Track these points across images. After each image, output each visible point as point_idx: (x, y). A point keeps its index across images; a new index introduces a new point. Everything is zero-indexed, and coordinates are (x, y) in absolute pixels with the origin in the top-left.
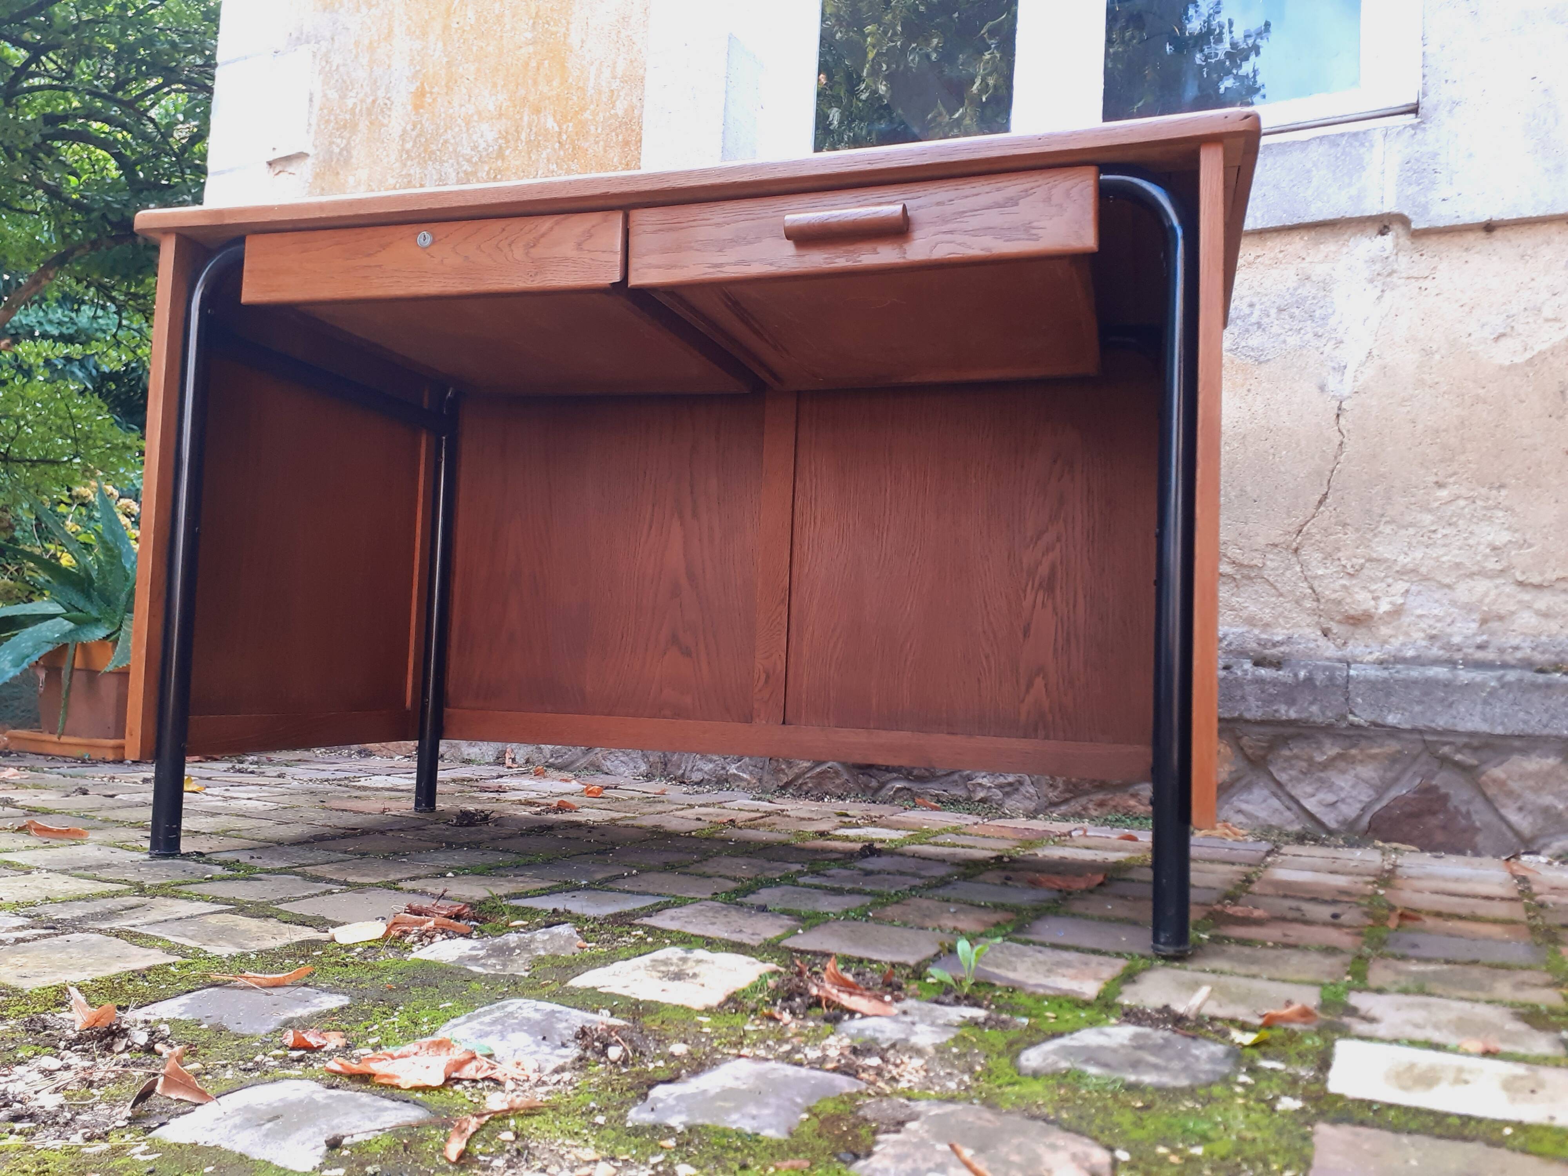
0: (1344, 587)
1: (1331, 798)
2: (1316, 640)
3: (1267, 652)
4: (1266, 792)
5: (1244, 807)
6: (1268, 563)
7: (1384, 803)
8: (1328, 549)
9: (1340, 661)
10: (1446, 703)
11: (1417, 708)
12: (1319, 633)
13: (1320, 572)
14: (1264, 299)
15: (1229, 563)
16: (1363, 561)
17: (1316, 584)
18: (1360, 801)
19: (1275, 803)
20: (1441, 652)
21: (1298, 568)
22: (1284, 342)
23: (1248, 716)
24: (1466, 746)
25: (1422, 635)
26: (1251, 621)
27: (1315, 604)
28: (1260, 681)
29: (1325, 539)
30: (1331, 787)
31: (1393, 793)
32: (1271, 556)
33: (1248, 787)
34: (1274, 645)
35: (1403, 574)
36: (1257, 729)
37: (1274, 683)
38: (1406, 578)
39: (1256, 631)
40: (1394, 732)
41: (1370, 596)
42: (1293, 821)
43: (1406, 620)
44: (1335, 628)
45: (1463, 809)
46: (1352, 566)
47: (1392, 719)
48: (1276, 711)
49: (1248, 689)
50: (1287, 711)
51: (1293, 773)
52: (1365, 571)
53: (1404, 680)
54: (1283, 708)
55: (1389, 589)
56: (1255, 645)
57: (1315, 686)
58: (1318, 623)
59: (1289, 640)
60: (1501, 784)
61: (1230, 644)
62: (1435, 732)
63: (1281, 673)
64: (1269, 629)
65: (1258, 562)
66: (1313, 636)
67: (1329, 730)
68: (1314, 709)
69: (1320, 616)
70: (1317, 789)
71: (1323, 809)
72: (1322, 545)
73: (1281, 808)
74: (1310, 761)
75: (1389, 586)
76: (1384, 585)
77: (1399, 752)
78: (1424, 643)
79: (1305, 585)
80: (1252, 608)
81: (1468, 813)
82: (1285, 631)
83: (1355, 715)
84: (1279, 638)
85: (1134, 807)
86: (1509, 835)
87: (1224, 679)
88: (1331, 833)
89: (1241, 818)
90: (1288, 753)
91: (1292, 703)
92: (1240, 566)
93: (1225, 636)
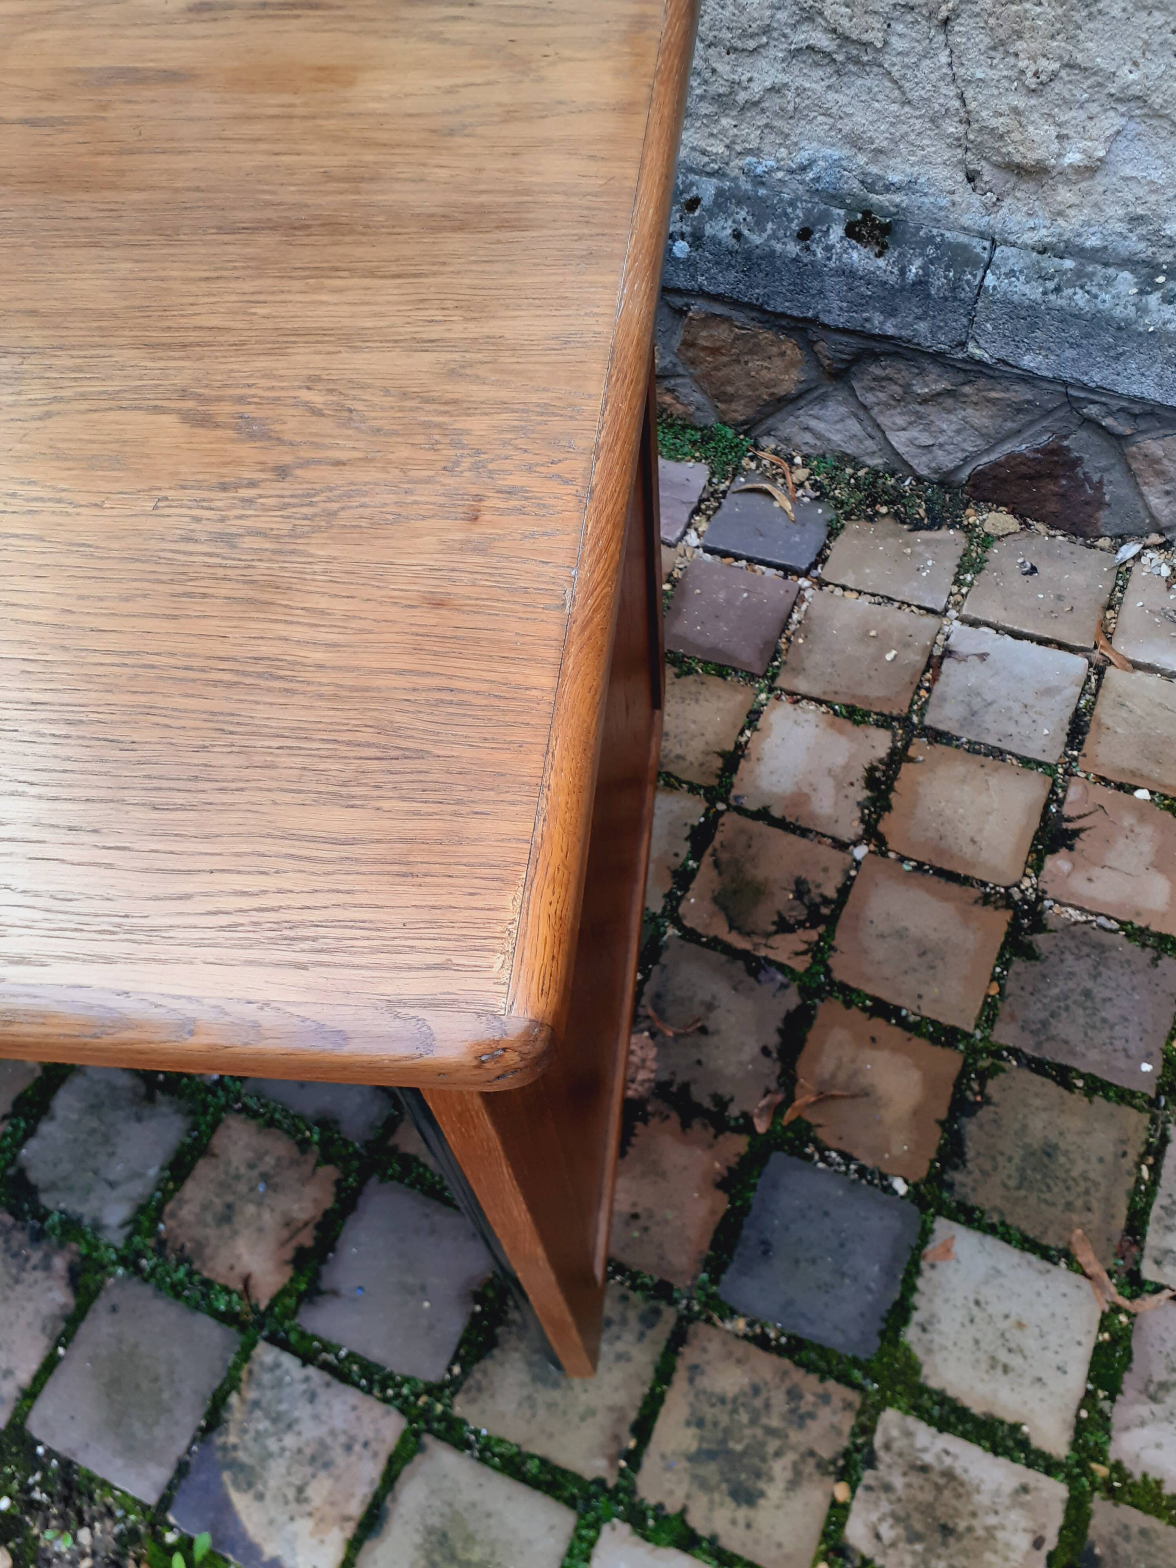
0: (1016, 111)
1: (925, 439)
2: (953, 193)
3: (875, 198)
4: (843, 410)
5: (813, 423)
6: (894, 40)
7: (993, 457)
8: (1001, 33)
9: (982, 235)
10: (1112, 353)
11: (1070, 353)
12: (961, 177)
13: (979, 75)
15: (826, 30)
16: (1056, 66)
17: (969, 94)
18: (964, 450)
19: (853, 426)
20: (1142, 246)
21: (944, 59)
23: (825, 319)
24: (1122, 410)
25: (1121, 212)
26: (855, 141)
27: (962, 128)
28: (848, 273)
29: (999, 10)
30: (928, 427)
31: (1008, 448)
32: (899, 28)
33: (823, 399)
34: (889, 188)
35: (1119, 100)
36: (837, 337)
37: (868, 279)
38: (1122, 109)
39: (862, 159)
40: (1028, 378)
41: (1053, 131)
42: (874, 453)
43: (1101, 181)
44: (988, 174)
45: (1096, 478)
46: (1036, 74)
47: (1028, 361)
48: (867, 320)
49: (829, 282)
50: (882, 323)
51: (882, 396)
52: (1057, 86)
53: (1061, 309)
54: (877, 318)
55: (1089, 125)
56: (856, 185)
57: (928, 296)
58: (962, 162)
59: (909, 187)
60: (1152, 461)
61: (817, 179)
62: (1084, 387)
63: (881, 262)
64: (882, 158)
65: (875, 37)
66: (949, 185)
67: (938, 357)
68: (922, 327)
69: (967, 150)
70: (911, 423)
71: (914, 450)
72: (992, 21)
73: (861, 434)
74: (907, 388)
75: (1091, 118)
76: (1082, 115)
77: (1028, 402)
78: (1121, 227)
79: (952, 91)
80: (859, 119)
81: (1100, 482)
82: (909, 170)
83: (979, 347)
84: (896, 178)
85: (670, 405)
86: (1143, 514)
87: (796, 260)
88: (919, 479)
89: (808, 437)
90: (878, 372)
91: (891, 312)
92: (845, 39)
93: (812, 163)
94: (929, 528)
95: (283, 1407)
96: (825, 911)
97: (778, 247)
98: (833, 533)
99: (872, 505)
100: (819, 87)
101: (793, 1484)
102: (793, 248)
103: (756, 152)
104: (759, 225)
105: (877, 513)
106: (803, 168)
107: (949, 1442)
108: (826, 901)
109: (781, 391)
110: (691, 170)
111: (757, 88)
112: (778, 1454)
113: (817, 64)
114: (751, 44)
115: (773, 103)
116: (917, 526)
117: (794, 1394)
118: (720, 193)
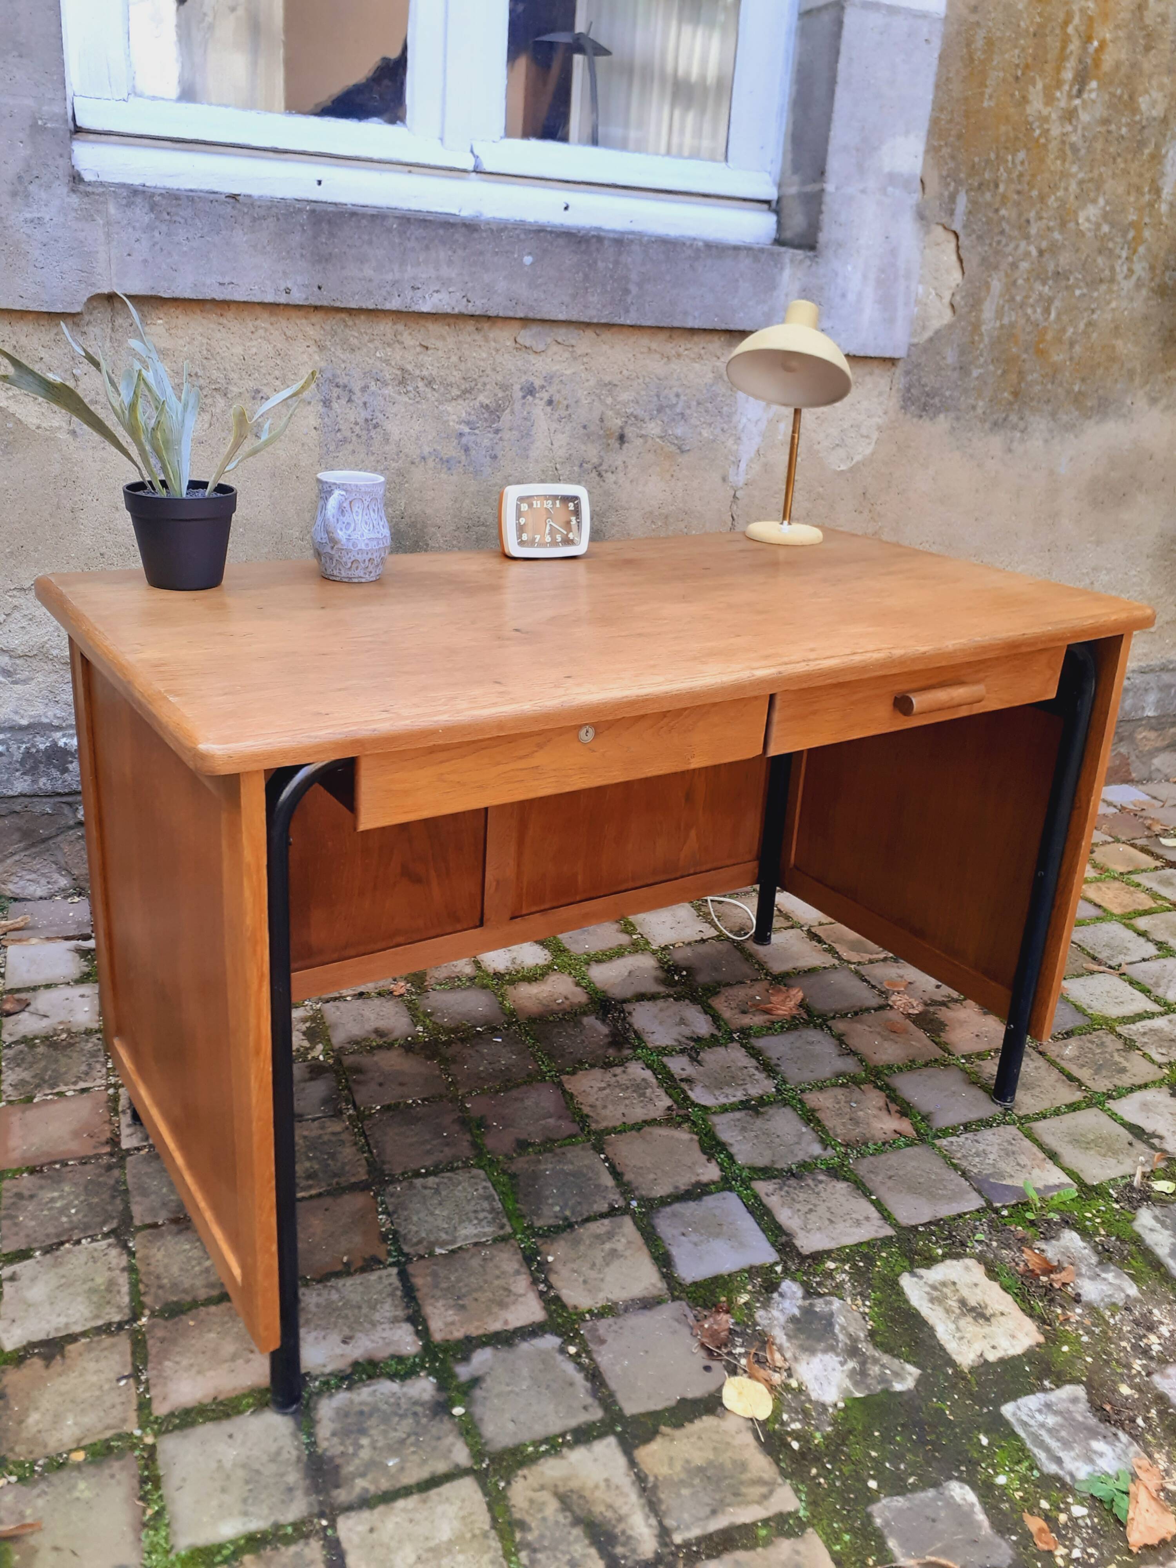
14: (688, 391)
22: (700, 434)
95: (974, 1150)
101: (1127, 1060)
107: (1139, 1025)
112: (1112, 1056)
117: (1092, 1042)
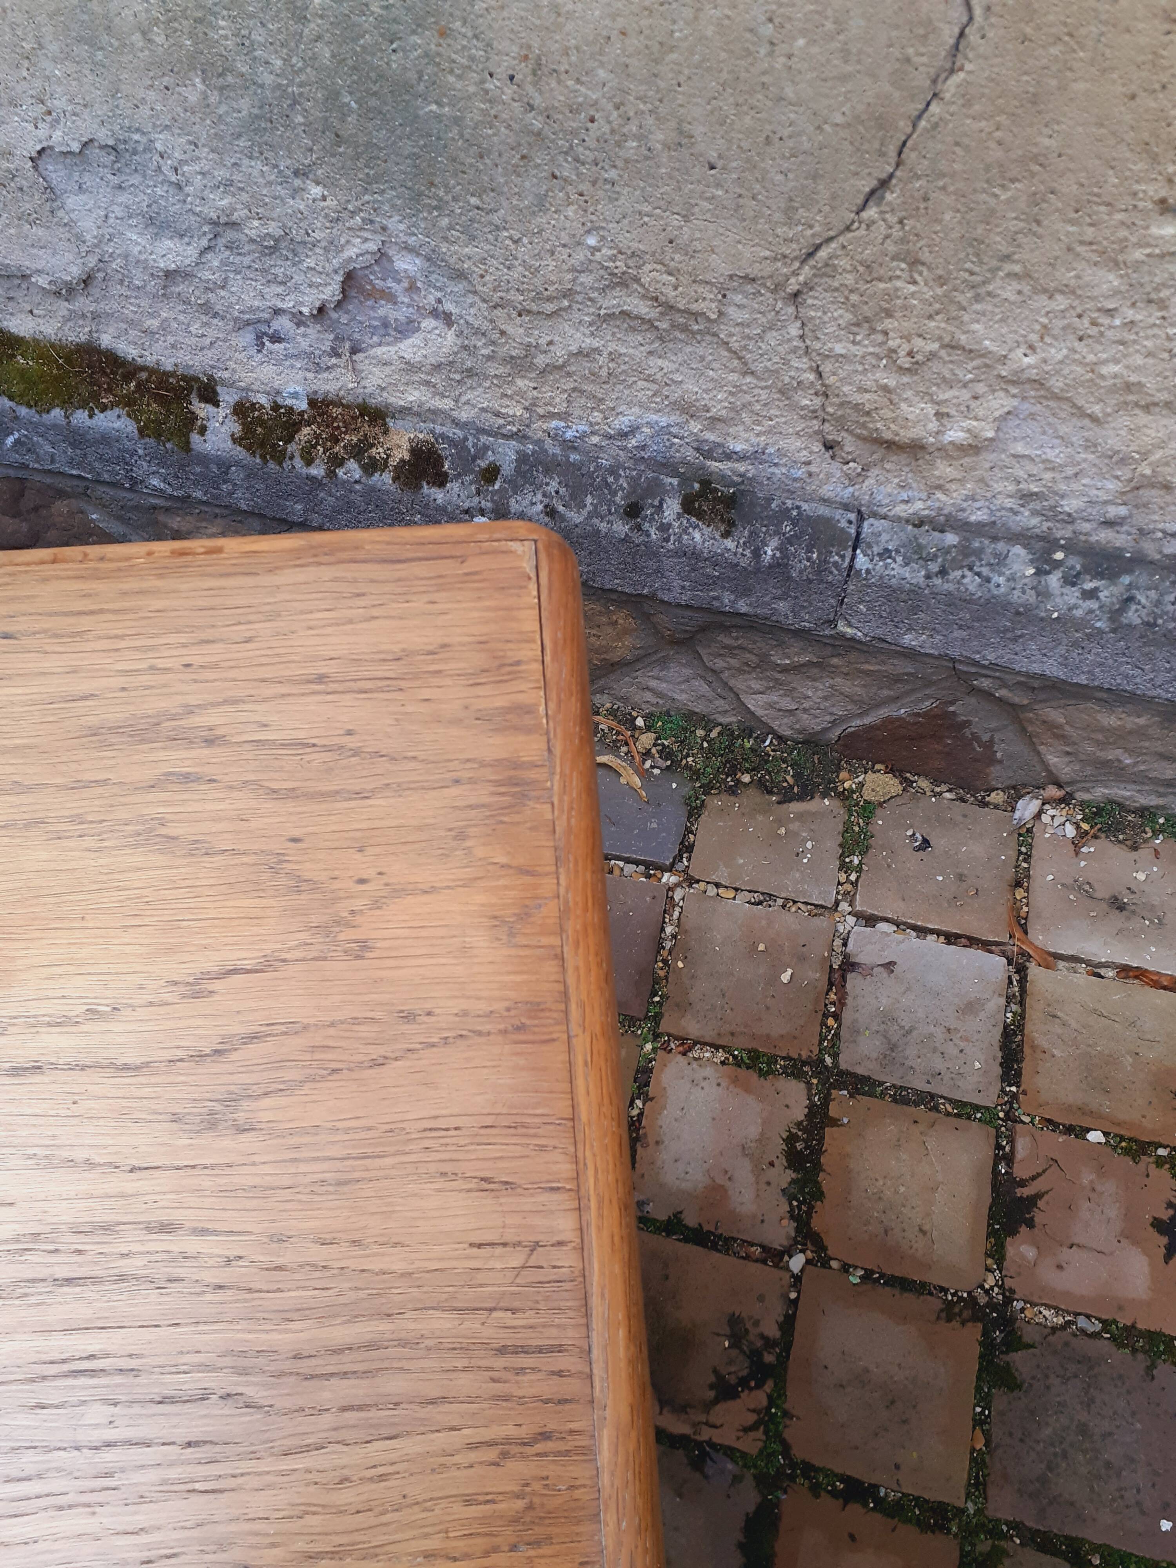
0: (885, 389)
1: (787, 703)
2: (808, 463)
3: (714, 465)
4: (687, 671)
5: (653, 684)
6: (731, 311)
7: (867, 720)
8: (866, 310)
9: (846, 507)
10: (1009, 635)
11: (958, 634)
12: (817, 447)
13: (839, 349)
15: (644, 297)
16: (935, 346)
17: (827, 367)
18: (831, 714)
19: (700, 687)
20: (1035, 521)
21: (794, 330)
23: (665, 595)
24: (1019, 683)
25: (1011, 488)
26: (688, 409)
27: (818, 401)
28: (693, 555)
29: (863, 287)
30: (790, 692)
31: (884, 712)
32: (738, 298)
33: (663, 663)
34: (729, 456)
35: (1013, 383)
36: (680, 612)
37: (715, 560)
38: (1014, 390)
39: (695, 427)
40: (910, 654)
41: (930, 410)
42: (726, 712)
43: (988, 458)
44: (850, 445)
45: (986, 737)
46: (910, 354)
47: (909, 640)
48: (714, 598)
49: (668, 563)
50: (733, 602)
51: (733, 662)
52: (936, 366)
53: (949, 594)
54: (727, 598)
55: (973, 404)
57: (790, 578)
58: (819, 432)
59: (756, 456)
60: (1051, 726)
61: (642, 447)
62: (976, 664)
63: (730, 544)
64: (719, 425)
65: (710, 308)
66: (804, 455)
67: (800, 634)
68: (782, 606)
69: (824, 421)
70: (769, 688)
72: (854, 298)
73: (711, 694)
74: (764, 657)
75: (976, 398)
76: (965, 395)
77: (908, 674)
78: (1009, 503)
79: (803, 363)
80: (690, 386)
81: (992, 741)
82: (754, 440)
83: (850, 625)
84: (739, 447)
86: (1038, 768)
87: (626, 540)
88: (780, 738)
89: (648, 696)
90: (728, 641)
91: (744, 592)
92: (669, 308)
93: (634, 430)
94: (801, 798)
96: (769, 1358)
97: (603, 526)
98: (694, 812)
99: (732, 772)
100: (639, 353)
102: (621, 528)
103: (564, 416)
104: (576, 499)
105: (738, 782)
106: (624, 435)
108: (769, 1343)
109: (615, 656)
110: (483, 431)
111: (559, 353)
113: (633, 329)
114: (550, 307)
115: (582, 367)
116: (787, 797)
118: (522, 458)
